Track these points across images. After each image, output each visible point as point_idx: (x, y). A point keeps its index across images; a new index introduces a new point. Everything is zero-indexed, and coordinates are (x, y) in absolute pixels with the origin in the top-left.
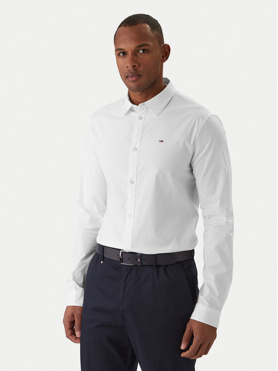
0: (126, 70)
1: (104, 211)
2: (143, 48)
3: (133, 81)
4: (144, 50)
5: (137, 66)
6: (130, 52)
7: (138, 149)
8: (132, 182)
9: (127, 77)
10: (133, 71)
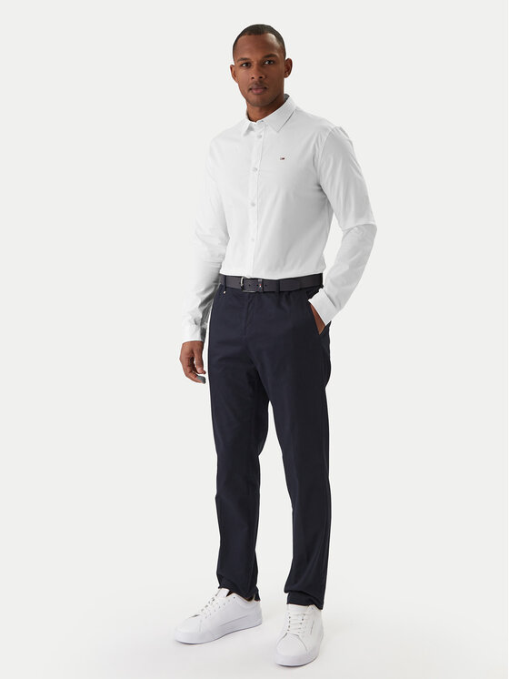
0: (251, 82)
1: (227, 244)
2: (270, 59)
4: (270, 62)
5: (264, 77)
6: (255, 63)
7: (258, 169)
10: (259, 83)
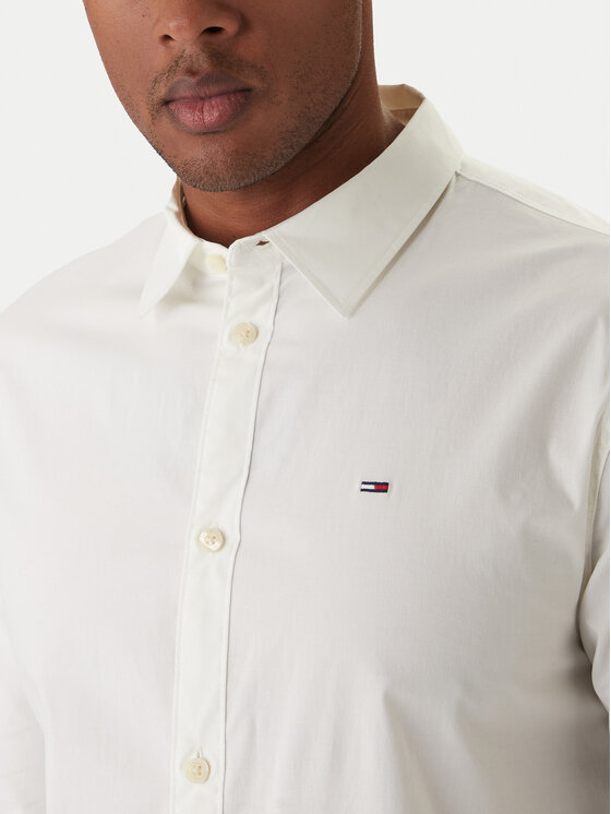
0: (160, 57)
3: (208, 133)
5: (230, 27)
7: (233, 537)
8: (201, 770)
9: (167, 103)
10: (203, 64)
